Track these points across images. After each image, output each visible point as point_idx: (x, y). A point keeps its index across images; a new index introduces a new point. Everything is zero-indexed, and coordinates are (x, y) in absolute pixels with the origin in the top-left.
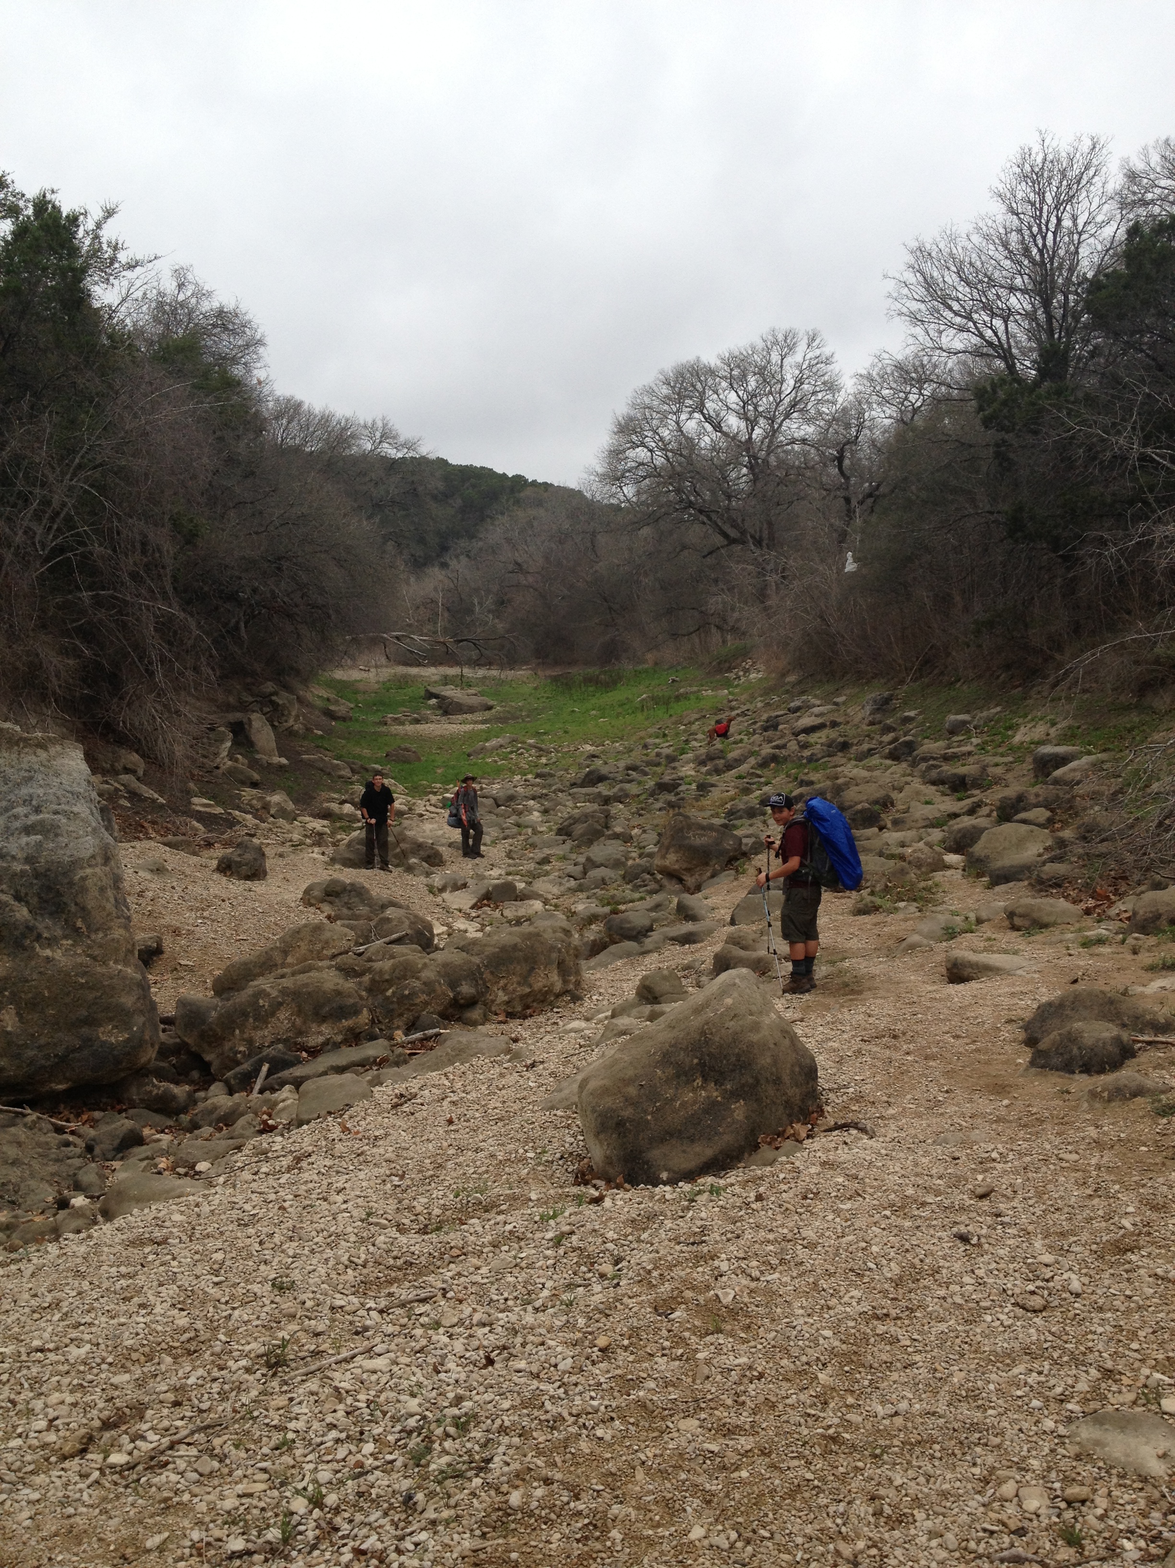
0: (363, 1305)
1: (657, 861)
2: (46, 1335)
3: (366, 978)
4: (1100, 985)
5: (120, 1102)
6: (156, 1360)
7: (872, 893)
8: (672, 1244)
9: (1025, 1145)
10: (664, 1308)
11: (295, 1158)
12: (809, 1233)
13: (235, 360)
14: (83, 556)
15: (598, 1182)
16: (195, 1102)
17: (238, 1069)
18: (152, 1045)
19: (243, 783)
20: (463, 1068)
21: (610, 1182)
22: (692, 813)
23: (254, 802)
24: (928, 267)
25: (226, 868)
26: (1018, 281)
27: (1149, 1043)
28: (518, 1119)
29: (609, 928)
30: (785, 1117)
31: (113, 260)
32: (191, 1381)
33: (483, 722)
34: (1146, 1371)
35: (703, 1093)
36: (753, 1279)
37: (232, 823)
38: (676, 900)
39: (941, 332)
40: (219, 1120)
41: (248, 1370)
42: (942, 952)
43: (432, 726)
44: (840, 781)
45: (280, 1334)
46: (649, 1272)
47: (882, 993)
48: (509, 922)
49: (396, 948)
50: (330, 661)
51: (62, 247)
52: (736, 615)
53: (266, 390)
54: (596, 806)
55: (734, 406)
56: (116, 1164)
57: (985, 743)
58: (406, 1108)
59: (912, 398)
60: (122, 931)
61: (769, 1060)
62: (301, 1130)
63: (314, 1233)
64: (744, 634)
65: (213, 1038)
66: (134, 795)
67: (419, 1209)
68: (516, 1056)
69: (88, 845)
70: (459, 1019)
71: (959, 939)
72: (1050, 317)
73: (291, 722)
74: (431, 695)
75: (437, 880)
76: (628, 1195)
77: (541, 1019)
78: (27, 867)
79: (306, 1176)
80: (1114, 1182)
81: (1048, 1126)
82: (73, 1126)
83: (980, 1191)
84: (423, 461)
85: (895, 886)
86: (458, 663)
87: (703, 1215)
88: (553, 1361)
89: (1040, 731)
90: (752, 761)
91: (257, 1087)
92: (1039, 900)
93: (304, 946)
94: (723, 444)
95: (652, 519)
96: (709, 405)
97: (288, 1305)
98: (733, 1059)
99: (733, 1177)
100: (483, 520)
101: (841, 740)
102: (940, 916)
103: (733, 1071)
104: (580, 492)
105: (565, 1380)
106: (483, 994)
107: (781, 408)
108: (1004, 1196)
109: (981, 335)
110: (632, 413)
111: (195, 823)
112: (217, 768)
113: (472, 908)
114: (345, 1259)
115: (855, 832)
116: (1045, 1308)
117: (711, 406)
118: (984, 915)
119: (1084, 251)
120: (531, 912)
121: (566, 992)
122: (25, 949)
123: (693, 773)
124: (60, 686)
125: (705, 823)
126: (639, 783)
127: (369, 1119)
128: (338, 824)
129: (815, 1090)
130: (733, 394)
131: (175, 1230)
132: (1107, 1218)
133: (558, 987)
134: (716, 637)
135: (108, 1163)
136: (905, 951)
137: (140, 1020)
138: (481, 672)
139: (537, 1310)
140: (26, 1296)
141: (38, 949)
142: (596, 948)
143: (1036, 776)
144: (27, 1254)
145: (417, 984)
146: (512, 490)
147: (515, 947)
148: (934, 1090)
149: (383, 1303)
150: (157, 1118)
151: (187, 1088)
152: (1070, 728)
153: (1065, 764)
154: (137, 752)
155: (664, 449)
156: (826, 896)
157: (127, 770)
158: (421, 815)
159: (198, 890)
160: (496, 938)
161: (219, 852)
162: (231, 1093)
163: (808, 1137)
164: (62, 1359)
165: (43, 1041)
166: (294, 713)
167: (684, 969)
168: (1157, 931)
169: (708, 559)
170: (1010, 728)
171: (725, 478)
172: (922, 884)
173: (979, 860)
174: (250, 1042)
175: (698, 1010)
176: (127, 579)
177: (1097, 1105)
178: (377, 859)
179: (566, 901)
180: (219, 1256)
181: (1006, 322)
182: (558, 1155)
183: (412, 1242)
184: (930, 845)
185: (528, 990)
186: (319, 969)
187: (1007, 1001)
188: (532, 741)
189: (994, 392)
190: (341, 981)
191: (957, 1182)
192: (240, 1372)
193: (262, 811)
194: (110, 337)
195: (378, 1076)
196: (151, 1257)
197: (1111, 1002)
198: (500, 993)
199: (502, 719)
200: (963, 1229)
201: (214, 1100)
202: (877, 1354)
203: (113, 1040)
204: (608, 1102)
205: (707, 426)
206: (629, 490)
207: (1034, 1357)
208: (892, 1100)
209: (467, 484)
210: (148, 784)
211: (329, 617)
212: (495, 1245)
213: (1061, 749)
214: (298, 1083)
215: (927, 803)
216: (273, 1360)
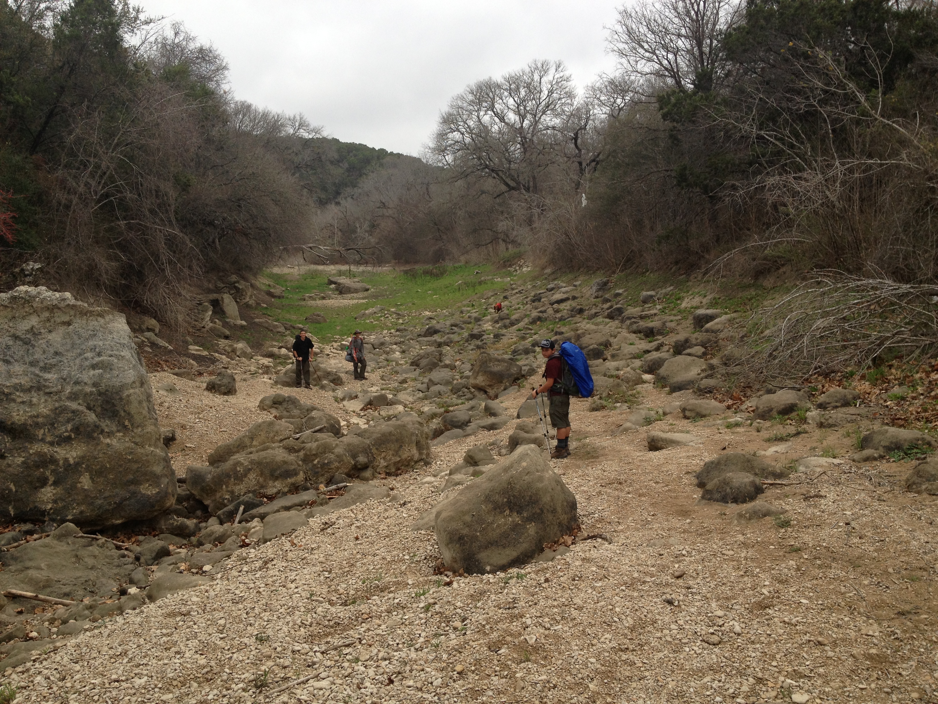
0: (311, 649)
1: (472, 381)
2: (120, 672)
3: (302, 453)
4: (739, 451)
5: (154, 530)
6: (188, 685)
7: (601, 398)
8: (496, 609)
9: (702, 546)
10: (494, 647)
11: (264, 562)
12: (578, 601)
13: (210, 79)
14: (121, 199)
15: (449, 573)
16: (200, 529)
17: (225, 509)
18: (173, 496)
19: (220, 336)
20: (361, 506)
21: (455, 572)
22: (491, 352)
23: (227, 348)
24: (629, 22)
25: (212, 388)
26: (683, 31)
27: (771, 484)
28: (398, 536)
29: (445, 421)
30: (558, 533)
31: (136, 18)
32: (210, 697)
33: (363, 298)
34: (782, 678)
35: (510, 519)
36: (546, 629)
37: (214, 361)
38: (483, 404)
39: (637, 62)
40: (216, 539)
41: (244, 690)
42: (644, 432)
43: (333, 301)
44: (579, 332)
45: (263, 668)
46: (484, 626)
47: (610, 457)
48: (384, 418)
49: (319, 435)
50: (271, 261)
51: (106, 11)
52: (515, 233)
53: (229, 97)
54: (433, 348)
55: (512, 107)
56: (154, 568)
57: (664, 308)
58: (329, 530)
59: (619, 101)
60: (153, 427)
61: (549, 499)
62: (266, 545)
63: (279, 607)
64: (520, 244)
65: (209, 491)
66: (153, 345)
67: (341, 591)
68: (394, 499)
69: (130, 375)
70: (358, 477)
71: (653, 425)
72: (701, 53)
73: (247, 299)
74: (331, 282)
75: (340, 393)
76: (467, 580)
77: (407, 476)
78: (94, 389)
79: (271, 573)
80: (756, 567)
81: (714, 534)
82: (126, 545)
83: (677, 574)
84: (324, 140)
85: (614, 394)
86: (347, 263)
87: (514, 591)
88: (430, 680)
89: (696, 301)
90: (526, 320)
91: (237, 520)
92: (700, 401)
93: (263, 435)
94: (505, 130)
95: (464, 175)
96: (497, 106)
97: (266, 650)
98: (528, 498)
99: (529, 568)
100: (361, 176)
101: (579, 307)
102: (642, 411)
103: (528, 505)
104: (419, 160)
105: (438, 691)
106: (371, 462)
107: (540, 108)
108: (691, 576)
109: (661, 64)
110: (451, 111)
111: (191, 361)
112: (204, 327)
113: (361, 410)
114: (298, 622)
115: (589, 362)
116: (720, 643)
117: (498, 107)
118: (668, 410)
119: (722, 13)
120: (396, 412)
121: (421, 460)
122: (94, 439)
123: (491, 328)
124: (108, 279)
125: (500, 357)
126: (459, 334)
127: (307, 538)
128: (278, 361)
129: (575, 516)
130: (511, 99)
131: (194, 607)
132: (753, 588)
133: (416, 457)
134: (502, 246)
135: (149, 567)
136: (622, 432)
137: (165, 480)
138: (361, 268)
139: (417, 650)
140: (106, 649)
141: (102, 439)
142: (437, 433)
143: (695, 328)
144: (104, 623)
145: (332, 456)
146: (378, 158)
147: (390, 433)
148: (646, 515)
149: (324, 648)
150: (177, 539)
151: (195, 521)
152: (715, 298)
153: (712, 320)
154: (155, 318)
155: (471, 133)
156: (573, 400)
157: (149, 330)
158: (328, 355)
159: (196, 401)
160: (379, 428)
161: (206, 379)
162: (221, 523)
163: (573, 543)
164: (131, 686)
165: (107, 494)
166: (249, 294)
167: (490, 445)
168: (771, 418)
169: (497, 200)
170: (679, 299)
171: (507, 150)
172: (630, 393)
173: (663, 378)
174: (232, 492)
175: (506, 470)
176: (147, 213)
177: (743, 522)
178: (303, 381)
179: (417, 405)
180: (222, 622)
181: (675, 56)
182: (423, 557)
183: (339, 611)
184: (634, 369)
185: (399, 459)
186: (273, 448)
187: (685, 461)
188: (393, 310)
189: (669, 99)
190: (286, 455)
191: (663, 569)
192: (240, 691)
193: (232, 353)
194: (135, 65)
195: (311, 512)
196: (181, 623)
197: (749, 461)
198: (382, 461)
199: (375, 296)
200: (669, 597)
201: (212, 528)
202: (623, 672)
203: (149, 493)
204: (454, 525)
205: (496, 119)
206: (449, 158)
207: (716, 672)
208: (621, 521)
209: (351, 154)
210: (162, 338)
211: (270, 235)
212: (389, 612)
213: (710, 312)
214: (262, 517)
215: (631, 344)
216: (259, 684)
